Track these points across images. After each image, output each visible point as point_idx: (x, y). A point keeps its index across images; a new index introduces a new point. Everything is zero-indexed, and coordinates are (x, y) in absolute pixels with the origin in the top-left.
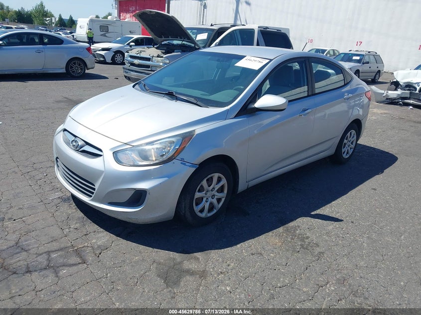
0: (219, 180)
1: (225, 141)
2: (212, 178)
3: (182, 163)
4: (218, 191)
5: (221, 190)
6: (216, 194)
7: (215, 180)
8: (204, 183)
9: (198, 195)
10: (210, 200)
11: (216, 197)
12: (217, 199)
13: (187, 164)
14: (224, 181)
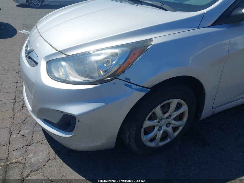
0: (179, 106)
1: (191, 58)
2: (169, 104)
3: (126, 85)
4: (175, 119)
5: (180, 118)
6: (173, 122)
7: (173, 107)
8: (158, 110)
9: (147, 123)
10: (164, 128)
11: (172, 126)
12: (173, 128)
13: (133, 86)
14: (185, 108)
